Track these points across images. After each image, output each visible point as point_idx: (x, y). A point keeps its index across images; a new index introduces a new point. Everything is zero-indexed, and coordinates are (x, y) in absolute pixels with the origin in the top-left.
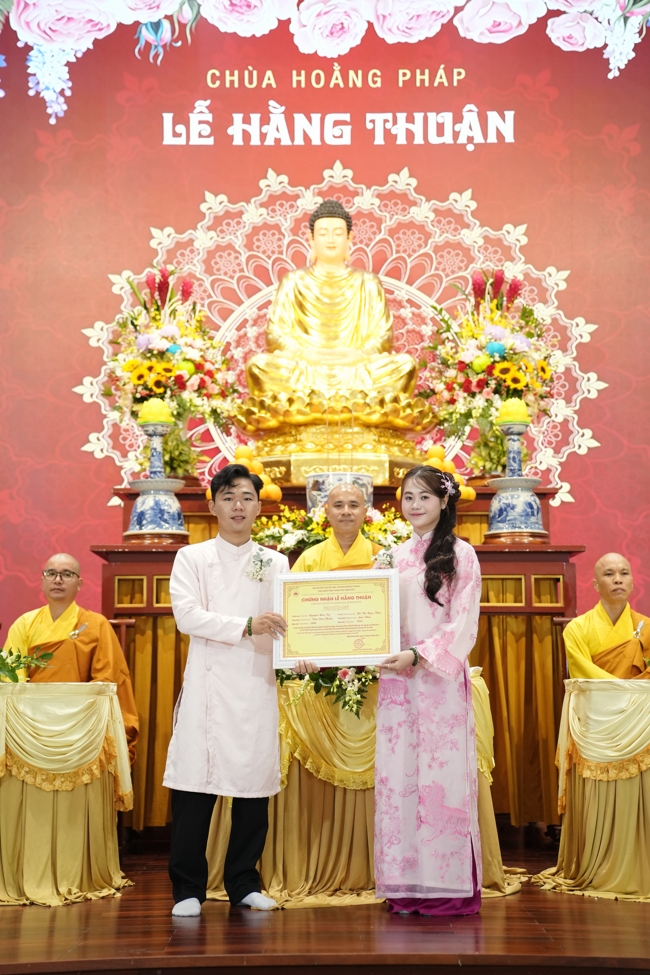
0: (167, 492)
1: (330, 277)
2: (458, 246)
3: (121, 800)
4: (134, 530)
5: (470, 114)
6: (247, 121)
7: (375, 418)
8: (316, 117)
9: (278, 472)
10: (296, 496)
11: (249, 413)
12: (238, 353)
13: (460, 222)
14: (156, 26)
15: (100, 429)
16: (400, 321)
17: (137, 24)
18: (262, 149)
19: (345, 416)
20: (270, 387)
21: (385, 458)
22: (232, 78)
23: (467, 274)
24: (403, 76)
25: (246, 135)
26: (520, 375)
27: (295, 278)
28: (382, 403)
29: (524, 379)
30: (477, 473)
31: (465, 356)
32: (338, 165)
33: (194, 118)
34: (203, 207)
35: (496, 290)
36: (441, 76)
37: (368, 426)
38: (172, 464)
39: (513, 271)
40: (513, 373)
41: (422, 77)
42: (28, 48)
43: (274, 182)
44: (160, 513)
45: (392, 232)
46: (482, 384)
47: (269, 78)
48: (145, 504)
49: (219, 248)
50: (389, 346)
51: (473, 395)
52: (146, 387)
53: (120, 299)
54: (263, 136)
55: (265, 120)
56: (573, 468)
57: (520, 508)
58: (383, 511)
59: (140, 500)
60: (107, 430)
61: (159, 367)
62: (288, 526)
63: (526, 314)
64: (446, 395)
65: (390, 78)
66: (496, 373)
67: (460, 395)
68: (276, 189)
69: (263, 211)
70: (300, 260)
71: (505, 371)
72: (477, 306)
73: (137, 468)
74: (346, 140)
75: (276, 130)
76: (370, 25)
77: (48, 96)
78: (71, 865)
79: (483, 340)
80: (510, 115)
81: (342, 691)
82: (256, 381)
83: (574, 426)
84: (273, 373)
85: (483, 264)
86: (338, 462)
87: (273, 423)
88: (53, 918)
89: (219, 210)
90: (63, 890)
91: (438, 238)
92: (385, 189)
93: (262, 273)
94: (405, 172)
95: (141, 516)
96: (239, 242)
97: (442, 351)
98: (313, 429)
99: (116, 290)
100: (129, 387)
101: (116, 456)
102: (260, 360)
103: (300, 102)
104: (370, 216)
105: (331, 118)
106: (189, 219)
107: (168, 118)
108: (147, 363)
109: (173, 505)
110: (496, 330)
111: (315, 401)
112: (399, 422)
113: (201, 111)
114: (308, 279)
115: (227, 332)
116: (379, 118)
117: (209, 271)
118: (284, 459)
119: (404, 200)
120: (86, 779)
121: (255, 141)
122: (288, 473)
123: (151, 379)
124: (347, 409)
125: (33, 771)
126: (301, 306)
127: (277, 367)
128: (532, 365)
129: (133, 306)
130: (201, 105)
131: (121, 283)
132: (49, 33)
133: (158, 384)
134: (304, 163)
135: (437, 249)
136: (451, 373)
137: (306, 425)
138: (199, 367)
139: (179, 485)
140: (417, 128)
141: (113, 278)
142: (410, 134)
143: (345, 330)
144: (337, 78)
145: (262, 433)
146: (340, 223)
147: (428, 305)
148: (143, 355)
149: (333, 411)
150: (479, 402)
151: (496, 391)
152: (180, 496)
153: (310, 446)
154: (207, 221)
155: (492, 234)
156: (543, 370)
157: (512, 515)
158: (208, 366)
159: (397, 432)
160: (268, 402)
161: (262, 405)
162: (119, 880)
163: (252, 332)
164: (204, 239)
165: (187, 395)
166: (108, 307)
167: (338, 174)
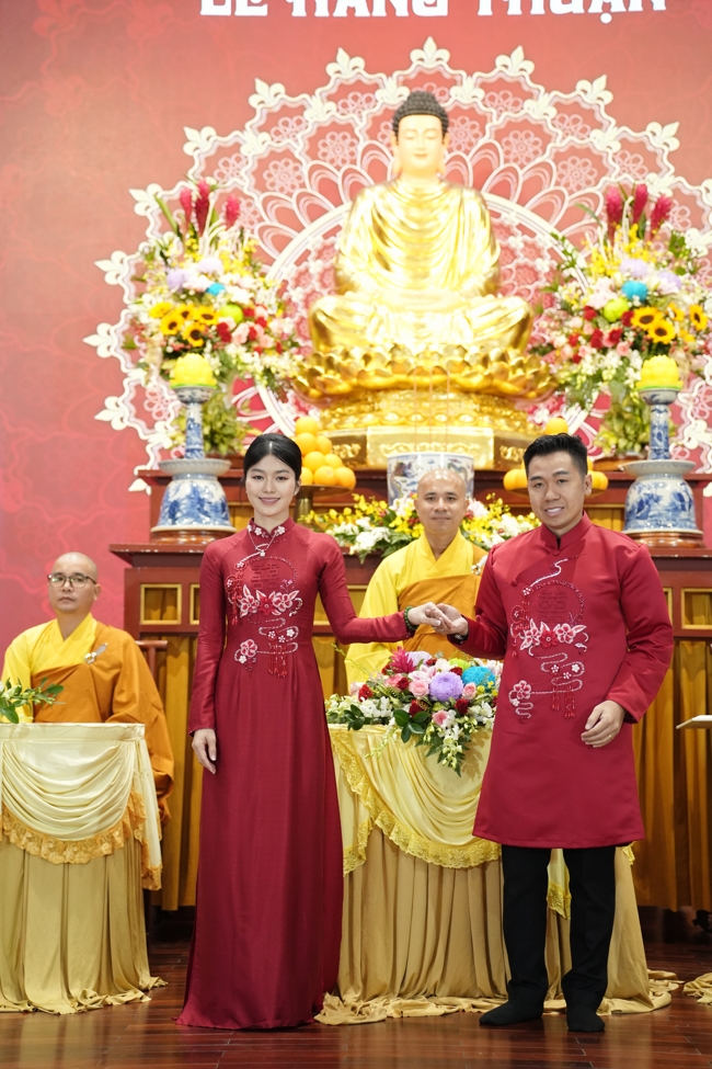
0: (207, 475)
1: (419, 194)
2: (587, 152)
3: (148, 875)
4: (165, 525)
7: (476, 381)
9: (350, 450)
10: (373, 483)
11: (313, 374)
12: (296, 295)
13: (590, 120)
15: (119, 391)
16: (509, 253)
18: (331, 20)
19: (438, 378)
20: (340, 340)
21: (489, 434)
23: (597, 190)
26: (667, 325)
27: (373, 196)
28: (485, 361)
29: (673, 330)
30: (607, 453)
31: (593, 300)
32: (430, 43)
34: (253, 101)
35: (637, 212)
37: (466, 392)
38: (212, 439)
39: (659, 186)
40: (658, 322)
43: (345, 67)
44: (198, 502)
45: (500, 134)
46: (617, 337)
48: (179, 491)
49: (274, 155)
50: (494, 287)
51: (604, 351)
52: (179, 339)
53: (145, 222)
57: (666, 501)
58: (486, 503)
59: (172, 486)
60: (129, 393)
61: (197, 312)
62: (364, 522)
63: (676, 244)
64: (569, 351)
66: (635, 322)
67: (587, 351)
68: (349, 76)
69: (331, 106)
70: (378, 172)
71: (647, 319)
72: (611, 233)
73: (167, 444)
78: (85, 959)
79: (618, 278)
81: (437, 740)
82: (322, 332)
84: (345, 322)
85: (619, 177)
86: (429, 439)
87: (343, 387)
88: (62, 1032)
89: (274, 104)
90: (76, 992)
91: (560, 143)
92: (492, 76)
93: (328, 189)
94: (519, 52)
95: (175, 506)
96: (299, 148)
97: (564, 293)
98: (395, 396)
99: (139, 210)
100: (158, 339)
101: (140, 426)
102: (327, 304)
104: (471, 113)
106: (234, 115)
108: (181, 307)
109: (215, 493)
110: (636, 265)
111: (399, 358)
112: (508, 387)
114: (390, 197)
115: (283, 267)
117: (260, 186)
118: (358, 433)
119: (516, 91)
120: (105, 848)
122: (363, 452)
123: (186, 328)
124: (440, 370)
125: (38, 838)
126: (380, 233)
127: (349, 314)
128: (683, 311)
129: (162, 231)
131: (147, 200)
133: (195, 334)
134: (386, 40)
135: (558, 157)
136: (576, 322)
137: (386, 389)
138: (248, 313)
139: (223, 467)
141: (136, 194)
143: (437, 266)
145: (328, 400)
146: (432, 122)
147: (544, 232)
148: (176, 296)
149: (421, 372)
150: (612, 360)
151: (634, 346)
152: (224, 481)
153: (391, 417)
154: (258, 120)
155: (632, 135)
156: (697, 317)
157: (656, 509)
158: (259, 312)
159: (504, 399)
160: (337, 359)
161: (330, 363)
162: (148, 980)
163: (315, 267)
164: (254, 143)
165: (233, 349)
166: (130, 232)
167: (430, 56)
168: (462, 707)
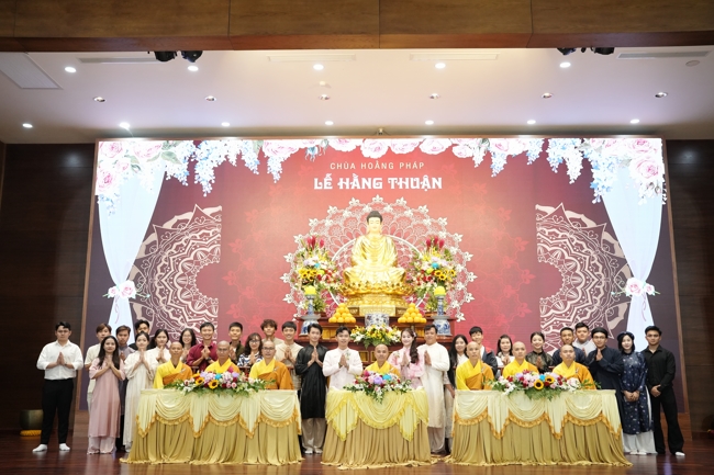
1: (375, 238)
2: (422, 225)
3: (298, 431)
5: (426, 179)
6: (345, 180)
7: (390, 291)
8: (370, 179)
9: (354, 311)
10: (361, 321)
12: (340, 264)
13: (423, 217)
14: (313, 149)
15: (290, 293)
16: (402, 252)
17: (306, 149)
18: (350, 190)
19: (379, 291)
20: (352, 280)
21: (394, 306)
22: (339, 166)
23: (425, 236)
24: (401, 165)
25: (344, 185)
26: (444, 275)
27: (362, 239)
28: (393, 286)
29: (445, 277)
30: (429, 311)
31: (424, 268)
32: (378, 196)
33: (325, 180)
34: (328, 211)
35: (435, 243)
36: (415, 165)
37: (388, 294)
38: (316, 307)
39: (442, 235)
40: (441, 274)
41: (408, 165)
42: (268, 158)
43: (354, 202)
45: (398, 220)
46: (430, 278)
47: (353, 166)
49: (334, 226)
50: (395, 265)
51: (427, 282)
52: (307, 279)
53: (297, 245)
54: (350, 186)
55: (351, 180)
56: (465, 308)
57: (442, 326)
58: (392, 327)
59: (304, 323)
60: (292, 293)
61: (312, 272)
62: (358, 333)
63: (446, 252)
64: (417, 282)
65: (396, 166)
66: (435, 274)
67: (422, 282)
68: (355, 204)
69: (350, 212)
70: (364, 231)
71: (438, 273)
72: (428, 249)
73: (303, 309)
74: (381, 187)
75: (355, 183)
76: (389, 148)
77: (274, 173)
78: (283, 452)
79: (430, 262)
80: (440, 179)
81: (376, 395)
82: (347, 277)
83: (465, 292)
84: (353, 274)
85: (431, 232)
86: (377, 308)
87: (353, 293)
88: (278, 469)
89: (334, 212)
90: (281, 460)
91: (414, 223)
92: (395, 205)
93: (349, 235)
94: (402, 198)
96: (341, 224)
97: (416, 265)
98: (367, 296)
99: (296, 241)
100: (301, 279)
101: (295, 302)
102: (348, 269)
103: (363, 174)
104: (390, 214)
105: (375, 180)
106: (323, 215)
107: (316, 180)
108: (307, 270)
110: (435, 258)
112: (400, 293)
113: (328, 178)
114: (366, 239)
116: (393, 179)
117: (330, 234)
118: (357, 306)
119: (402, 209)
120: (288, 423)
121: (348, 187)
122: (358, 312)
123: (309, 276)
125: (270, 421)
126: (364, 249)
127: (355, 272)
128: (448, 271)
129: (302, 248)
130: (328, 175)
131: (298, 238)
132: (275, 152)
133: (311, 278)
134: (365, 195)
135: (414, 226)
136: (419, 274)
137: (365, 294)
138: (326, 272)
139: (319, 316)
140: (407, 183)
141: (295, 237)
142: (404, 185)
143: (380, 258)
144: (377, 166)
145: (349, 296)
146: (377, 219)
147: (412, 247)
148: (306, 267)
150: (429, 285)
151: (435, 281)
153: (366, 302)
154: (330, 216)
155: (434, 221)
156: (452, 273)
158: (329, 271)
159: (399, 296)
160: (351, 285)
162: (300, 458)
163: (346, 256)
164: (328, 223)
165: (321, 282)
166: (294, 247)
167: (378, 199)
168: (382, 386)
